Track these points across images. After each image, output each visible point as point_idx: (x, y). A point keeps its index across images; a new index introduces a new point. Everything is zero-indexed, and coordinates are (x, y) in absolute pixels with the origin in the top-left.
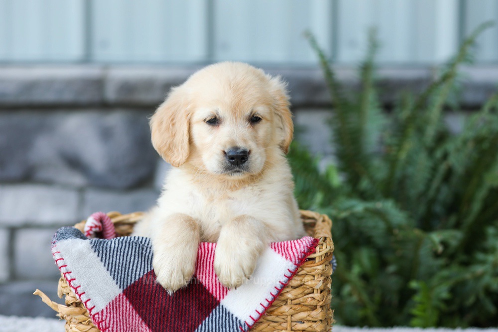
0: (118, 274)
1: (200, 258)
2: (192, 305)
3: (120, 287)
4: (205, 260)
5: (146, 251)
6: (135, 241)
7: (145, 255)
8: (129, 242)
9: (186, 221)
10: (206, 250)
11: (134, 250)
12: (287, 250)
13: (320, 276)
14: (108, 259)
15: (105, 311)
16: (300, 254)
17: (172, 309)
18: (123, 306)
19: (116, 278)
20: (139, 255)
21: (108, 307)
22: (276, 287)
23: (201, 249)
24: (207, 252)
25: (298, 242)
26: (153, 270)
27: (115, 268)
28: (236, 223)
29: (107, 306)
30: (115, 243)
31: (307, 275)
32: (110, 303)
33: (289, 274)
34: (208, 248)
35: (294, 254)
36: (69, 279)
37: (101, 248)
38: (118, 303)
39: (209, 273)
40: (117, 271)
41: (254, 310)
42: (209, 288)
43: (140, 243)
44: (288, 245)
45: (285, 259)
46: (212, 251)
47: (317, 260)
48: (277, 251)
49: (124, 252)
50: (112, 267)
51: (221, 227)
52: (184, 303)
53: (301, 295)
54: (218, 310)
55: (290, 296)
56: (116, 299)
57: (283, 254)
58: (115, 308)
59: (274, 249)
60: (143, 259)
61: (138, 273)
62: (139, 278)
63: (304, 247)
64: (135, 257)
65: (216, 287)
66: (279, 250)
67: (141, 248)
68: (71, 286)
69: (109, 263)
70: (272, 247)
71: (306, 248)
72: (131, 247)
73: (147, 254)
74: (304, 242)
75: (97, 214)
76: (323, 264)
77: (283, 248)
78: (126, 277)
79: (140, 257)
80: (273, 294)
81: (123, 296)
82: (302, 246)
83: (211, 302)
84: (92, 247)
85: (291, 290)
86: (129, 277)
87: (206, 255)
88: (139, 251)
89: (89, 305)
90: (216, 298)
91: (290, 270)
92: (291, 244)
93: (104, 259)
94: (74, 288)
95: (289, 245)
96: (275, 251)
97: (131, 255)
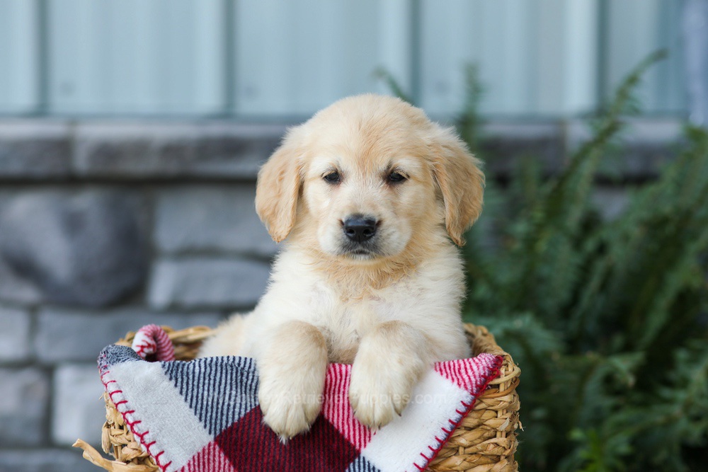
0: (207, 413)
1: (328, 387)
2: (319, 457)
3: (210, 433)
4: (337, 389)
5: (247, 378)
6: (230, 363)
7: (246, 383)
8: (221, 365)
9: (309, 333)
10: (338, 374)
11: (229, 377)
12: (460, 373)
13: (505, 411)
14: (190, 390)
15: (187, 468)
16: (478, 379)
17: (290, 463)
18: (214, 460)
19: (203, 418)
20: (237, 384)
21: (192, 463)
22: (443, 429)
23: (330, 372)
24: (339, 377)
25: (474, 361)
26: (259, 406)
27: (202, 404)
28: (385, 331)
29: (190, 461)
30: (200, 366)
31: (487, 410)
32: (194, 457)
33: (463, 409)
34: (341, 371)
35: (470, 379)
36: (131, 421)
37: (179, 374)
38: (206, 457)
39: (343, 409)
40: (204, 408)
41: (412, 463)
42: (344, 431)
43: (237, 366)
44: (459, 365)
45: (457, 386)
46: (346, 376)
47: (502, 388)
48: (445, 374)
49: (215, 380)
50: (197, 402)
51: (358, 340)
52: (307, 455)
53: (480, 440)
54: (357, 464)
55: (463, 441)
56: (204, 450)
57: (453, 379)
58: (201, 464)
59: (439, 372)
60: (244, 390)
61: (237, 410)
62: (239, 418)
63: (484, 368)
64: (231, 386)
65: (354, 430)
66: (446, 372)
67: (239, 374)
68: (134, 432)
69: (192, 397)
70: (436, 370)
71: (486, 369)
72: (224, 371)
73: (249, 382)
74: (483, 361)
75: (149, 328)
76: (510, 393)
77: (452, 370)
78: (219, 417)
79: (239, 387)
80: (440, 438)
81: (214, 445)
82: (481, 367)
83: (346, 452)
84: (166, 373)
85: (465, 433)
86: (224, 417)
87: (338, 382)
88: (236, 377)
89: (163, 460)
90: (355, 446)
91: (465, 402)
92: (465, 363)
93: (184, 390)
94: (139, 435)
95: (462, 366)
96: (442, 374)
97: (226, 383)
